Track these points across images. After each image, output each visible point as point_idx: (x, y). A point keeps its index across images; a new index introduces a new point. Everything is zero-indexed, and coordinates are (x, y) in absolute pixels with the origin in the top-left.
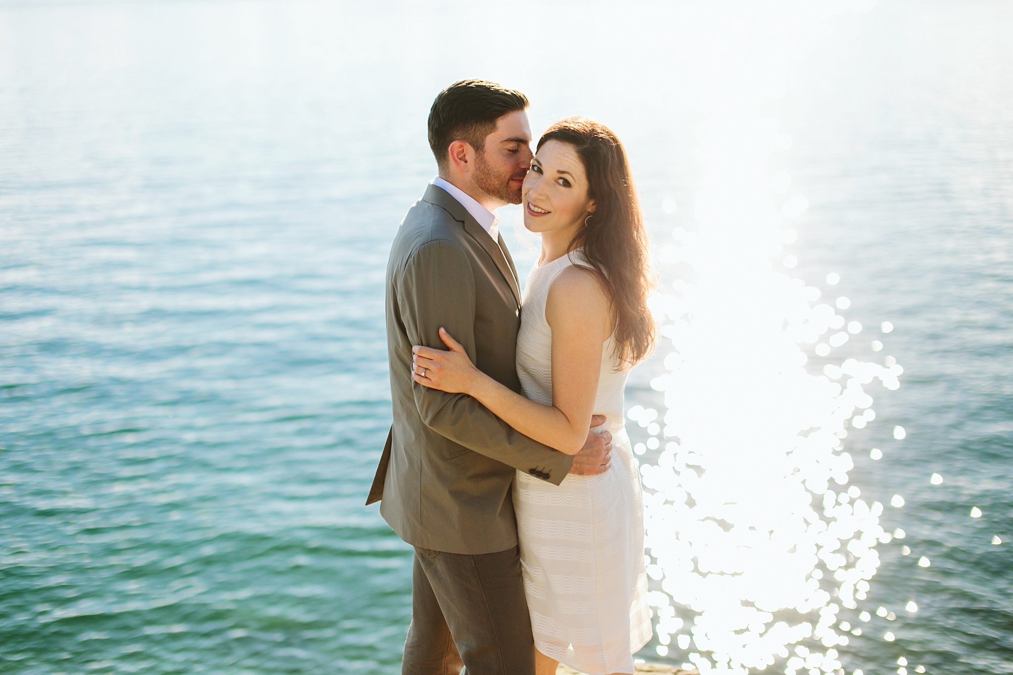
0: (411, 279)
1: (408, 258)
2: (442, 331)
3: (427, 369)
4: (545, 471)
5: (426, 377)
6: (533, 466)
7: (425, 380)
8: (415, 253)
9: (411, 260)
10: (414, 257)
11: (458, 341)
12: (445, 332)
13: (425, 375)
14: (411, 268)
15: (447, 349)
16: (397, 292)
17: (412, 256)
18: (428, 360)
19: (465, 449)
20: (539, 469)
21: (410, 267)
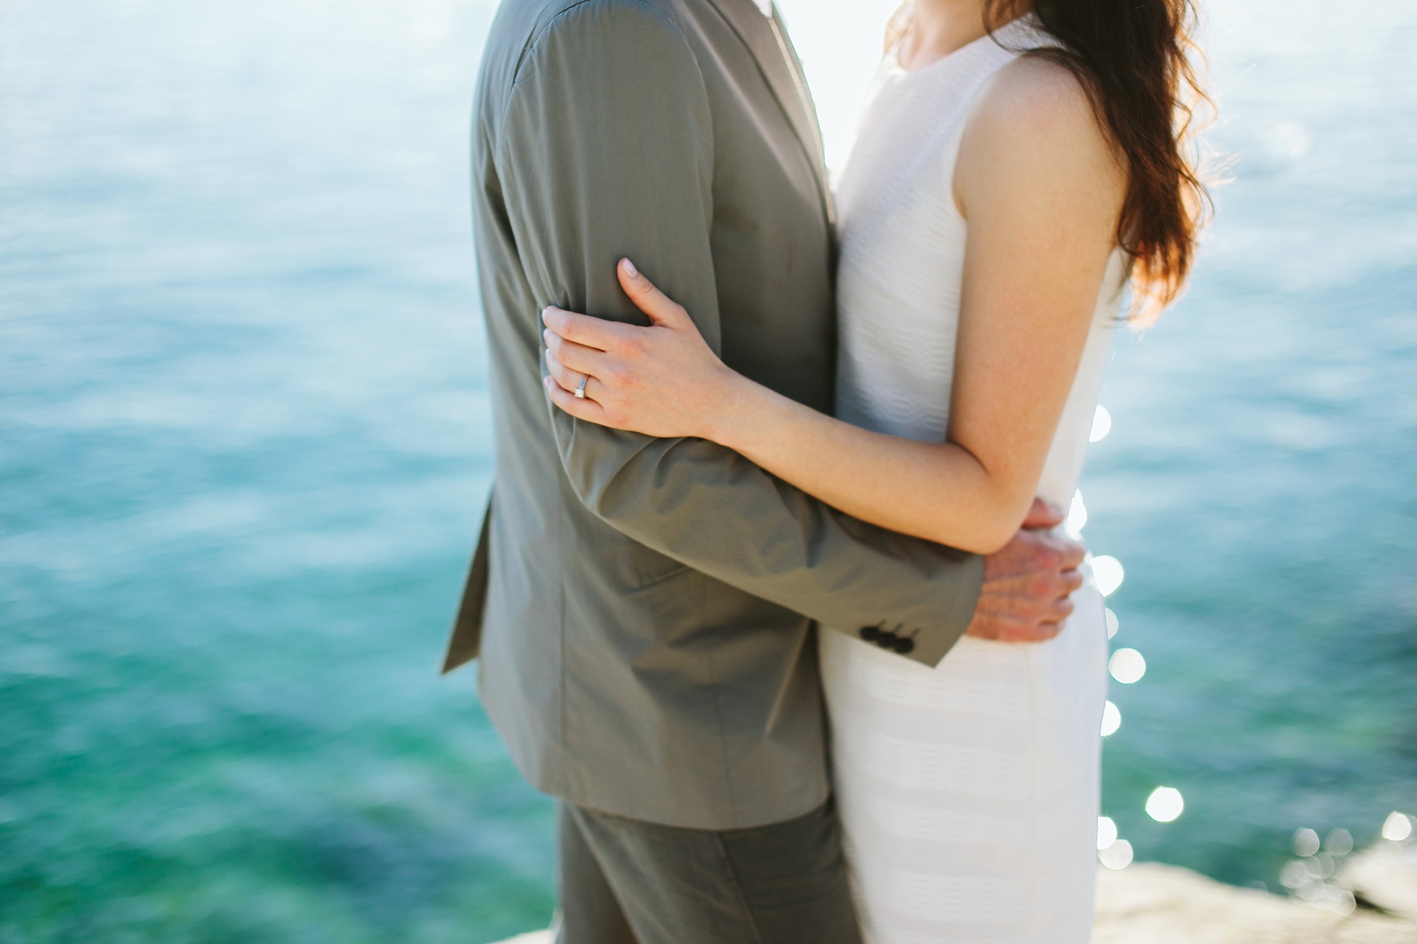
0: (533, 110)
1: (524, 51)
2: (626, 269)
3: (589, 376)
4: (904, 633)
5: (587, 398)
6: (872, 620)
7: (586, 405)
8: (540, 38)
9: (531, 54)
10: (539, 48)
11: (671, 295)
12: (635, 272)
13: (585, 394)
14: (533, 78)
15: (643, 319)
16: (495, 143)
17: (535, 45)
18: (593, 352)
19: (679, 565)
20: (888, 627)
21: (530, 74)
